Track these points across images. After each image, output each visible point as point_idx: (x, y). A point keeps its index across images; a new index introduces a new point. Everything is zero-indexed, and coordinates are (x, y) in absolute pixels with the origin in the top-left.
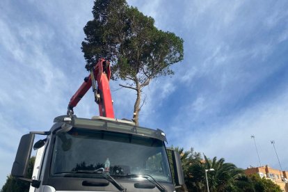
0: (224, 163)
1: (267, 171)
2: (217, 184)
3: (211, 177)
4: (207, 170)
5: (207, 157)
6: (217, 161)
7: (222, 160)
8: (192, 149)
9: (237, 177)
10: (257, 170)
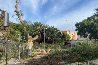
0: (54, 28)
1: (69, 32)
2: (50, 34)
3: (49, 32)
4: (45, 29)
5: (49, 26)
6: (52, 27)
7: (53, 27)
8: (45, 23)
9: (58, 33)
10: (67, 31)
